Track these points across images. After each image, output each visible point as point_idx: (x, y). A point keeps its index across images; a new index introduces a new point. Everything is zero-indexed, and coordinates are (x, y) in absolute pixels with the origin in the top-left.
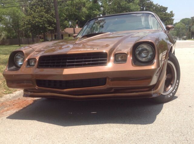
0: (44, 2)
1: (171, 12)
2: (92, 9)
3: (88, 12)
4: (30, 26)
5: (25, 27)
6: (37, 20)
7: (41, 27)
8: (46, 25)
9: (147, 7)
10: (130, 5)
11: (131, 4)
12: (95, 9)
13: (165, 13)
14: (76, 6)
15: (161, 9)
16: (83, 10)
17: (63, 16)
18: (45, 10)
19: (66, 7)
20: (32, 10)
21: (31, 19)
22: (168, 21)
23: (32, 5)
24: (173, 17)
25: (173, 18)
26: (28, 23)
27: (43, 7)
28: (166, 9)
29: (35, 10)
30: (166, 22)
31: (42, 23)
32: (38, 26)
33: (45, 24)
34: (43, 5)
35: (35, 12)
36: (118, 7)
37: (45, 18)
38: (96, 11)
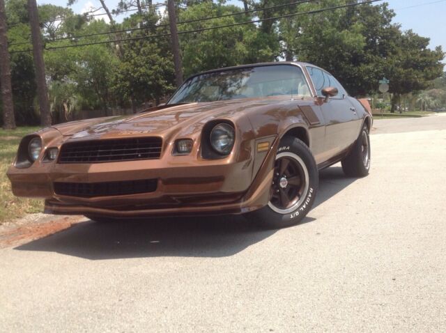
0: (157, 32)
1: (439, 48)
2: (258, 45)
3: (247, 52)
4: (128, 84)
5: (118, 85)
6: (142, 70)
7: (150, 85)
8: (161, 82)
9: (383, 38)
10: (343, 35)
11: (345, 32)
12: (264, 44)
13: (425, 50)
14: (224, 39)
15: (414, 41)
16: (238, 49)
17: (197, 62)
18: (159, 50)
19: (203, 43)
20: (132, 49)
21: (130, 68)
22: (430, 69)
23: (134, 40)
24: (441, 59)
25: (442, 62)
26: (125, 78)
27: (156, 44)
28: (426, 41)
29: (139, 50)
30: (426, 71)
31: (153, 77)
32: (145, 83)
33: (158, 80)
34: (156, 40)
35: (138, 55)
36: (316, 39)
37: (160, 65)
38: (266, 48)
